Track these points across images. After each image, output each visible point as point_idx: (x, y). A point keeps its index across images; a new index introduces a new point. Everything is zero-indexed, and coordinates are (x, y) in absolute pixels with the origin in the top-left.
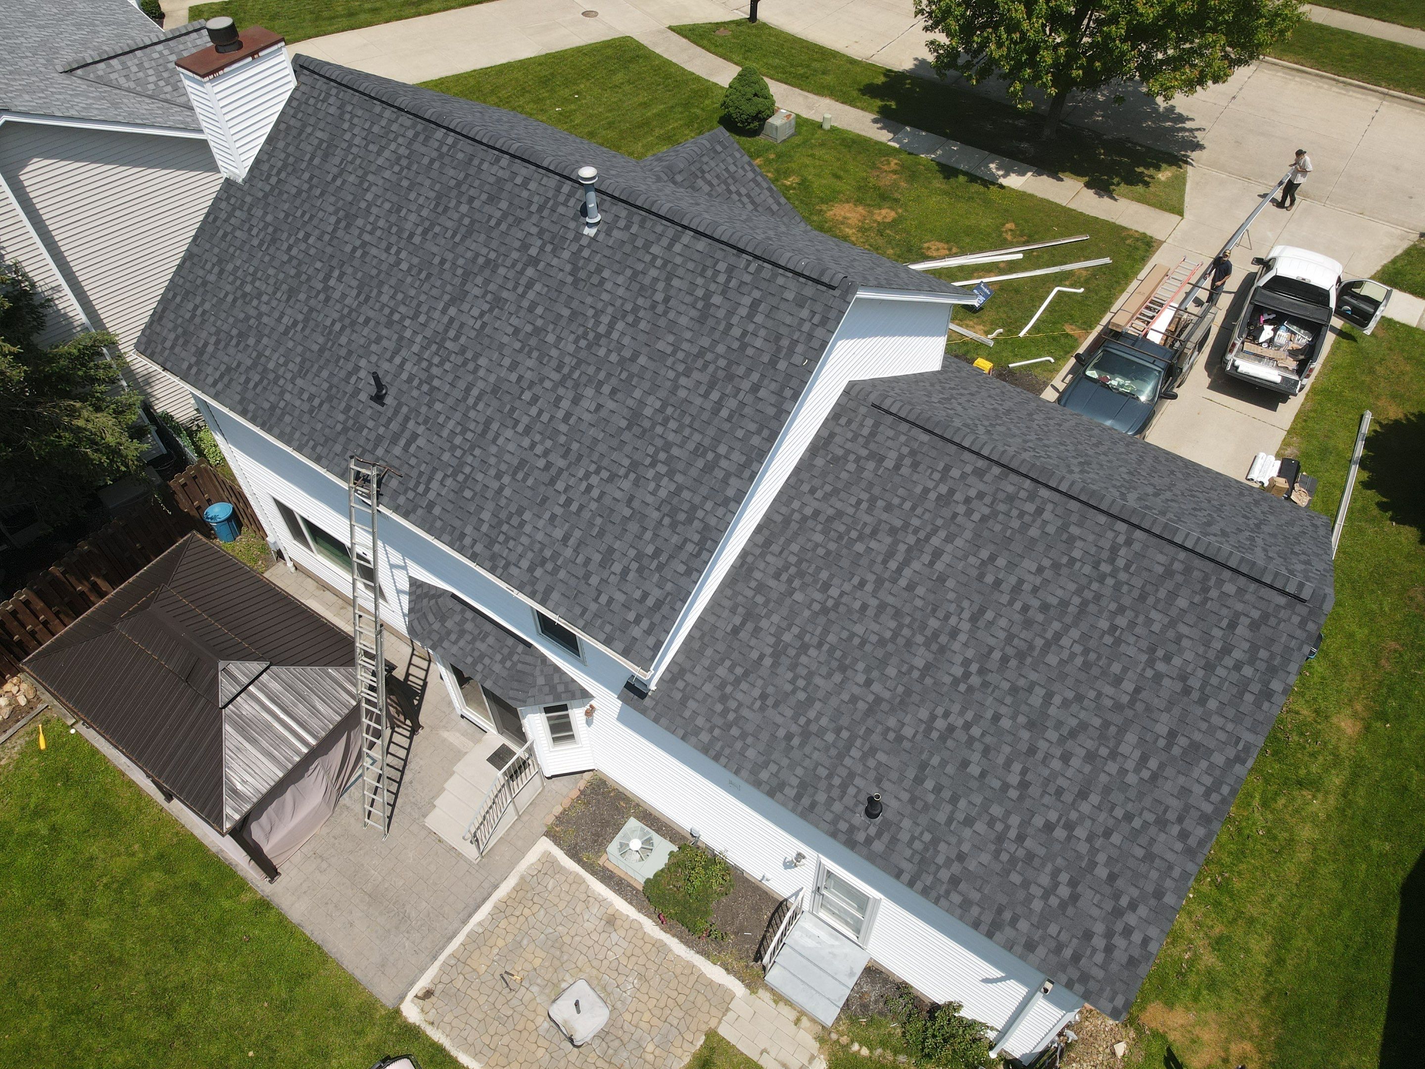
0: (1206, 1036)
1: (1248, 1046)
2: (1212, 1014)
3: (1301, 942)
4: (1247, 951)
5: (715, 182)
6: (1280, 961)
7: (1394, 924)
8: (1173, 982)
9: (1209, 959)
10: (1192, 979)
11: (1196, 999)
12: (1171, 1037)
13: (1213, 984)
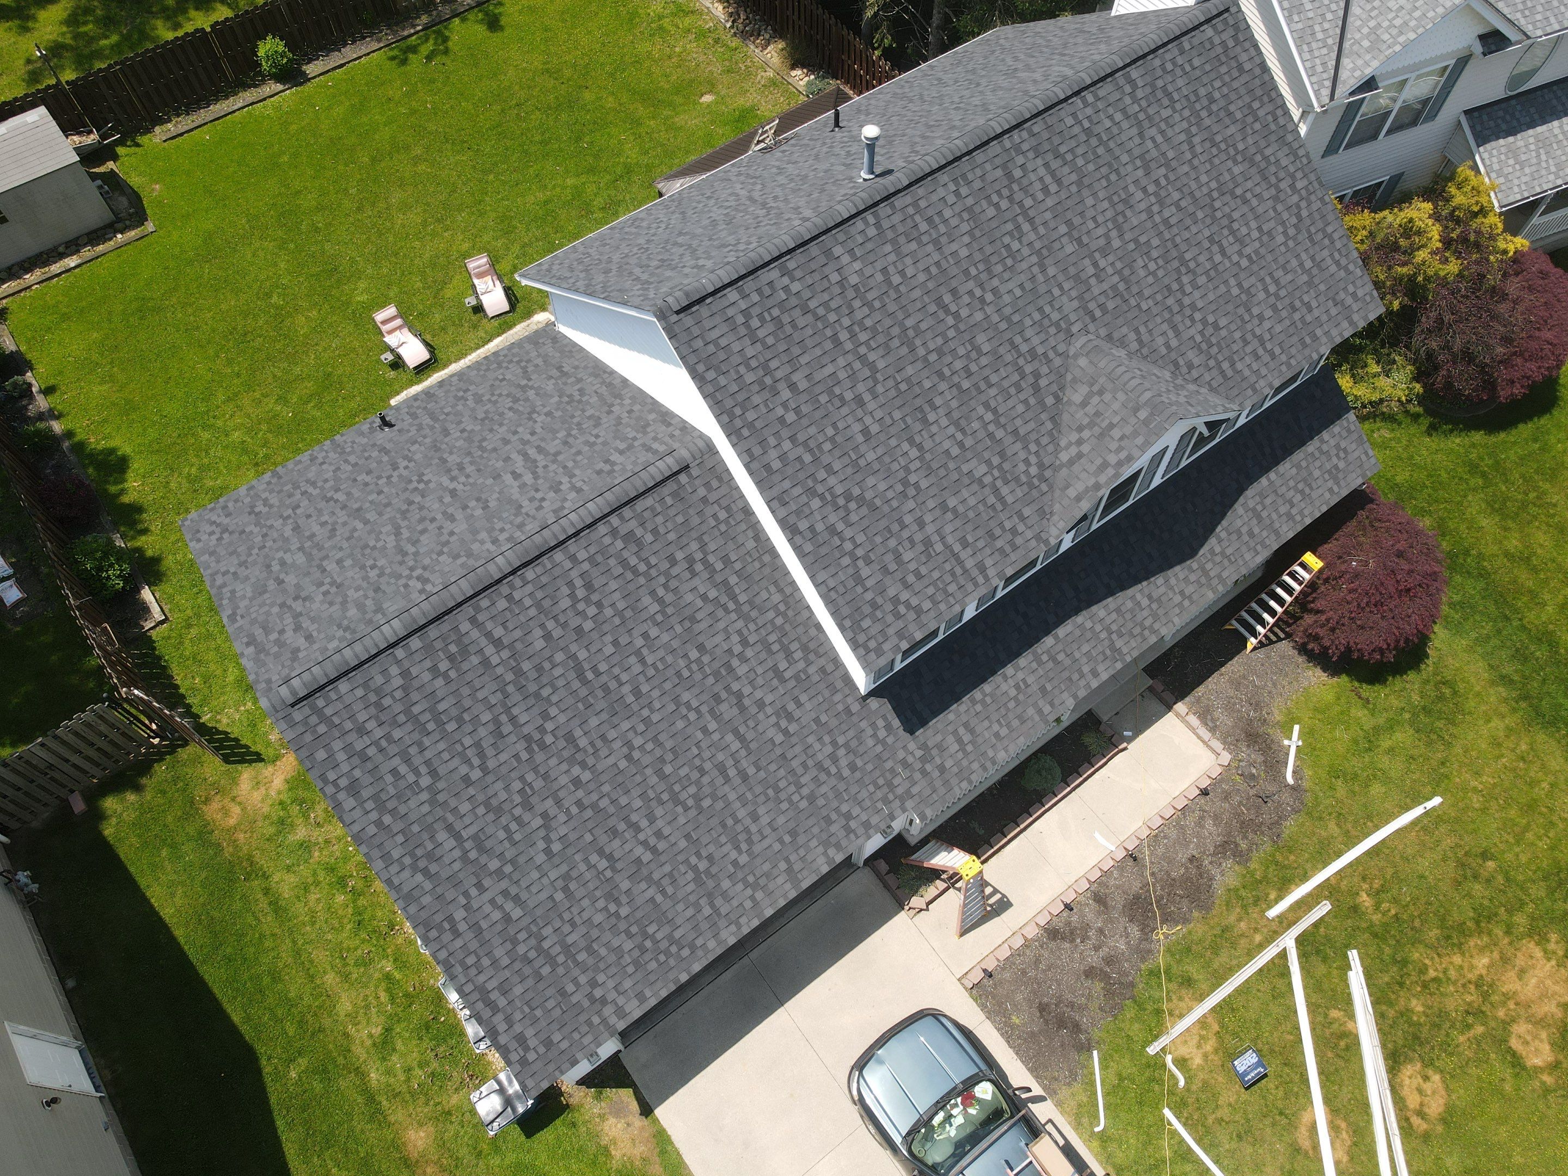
0: (257, 796)
1: (232, 822)
2: (266, 809)
3: (269, 922)
4: (289, 869)
5: (1090, 409)
6: (266, 891)
7: (236, 1018)
8: (301, 793)
9: (301, 833)
10: (295, 809)
11: (281, 803)
12: (270, 769)
13: (283, 824)
